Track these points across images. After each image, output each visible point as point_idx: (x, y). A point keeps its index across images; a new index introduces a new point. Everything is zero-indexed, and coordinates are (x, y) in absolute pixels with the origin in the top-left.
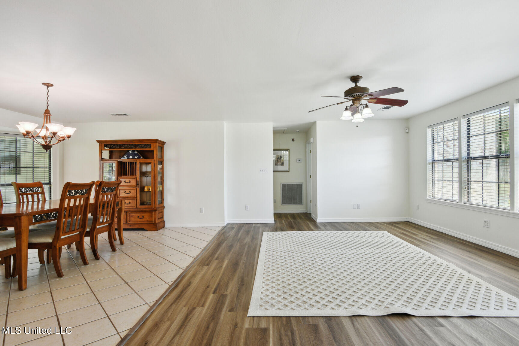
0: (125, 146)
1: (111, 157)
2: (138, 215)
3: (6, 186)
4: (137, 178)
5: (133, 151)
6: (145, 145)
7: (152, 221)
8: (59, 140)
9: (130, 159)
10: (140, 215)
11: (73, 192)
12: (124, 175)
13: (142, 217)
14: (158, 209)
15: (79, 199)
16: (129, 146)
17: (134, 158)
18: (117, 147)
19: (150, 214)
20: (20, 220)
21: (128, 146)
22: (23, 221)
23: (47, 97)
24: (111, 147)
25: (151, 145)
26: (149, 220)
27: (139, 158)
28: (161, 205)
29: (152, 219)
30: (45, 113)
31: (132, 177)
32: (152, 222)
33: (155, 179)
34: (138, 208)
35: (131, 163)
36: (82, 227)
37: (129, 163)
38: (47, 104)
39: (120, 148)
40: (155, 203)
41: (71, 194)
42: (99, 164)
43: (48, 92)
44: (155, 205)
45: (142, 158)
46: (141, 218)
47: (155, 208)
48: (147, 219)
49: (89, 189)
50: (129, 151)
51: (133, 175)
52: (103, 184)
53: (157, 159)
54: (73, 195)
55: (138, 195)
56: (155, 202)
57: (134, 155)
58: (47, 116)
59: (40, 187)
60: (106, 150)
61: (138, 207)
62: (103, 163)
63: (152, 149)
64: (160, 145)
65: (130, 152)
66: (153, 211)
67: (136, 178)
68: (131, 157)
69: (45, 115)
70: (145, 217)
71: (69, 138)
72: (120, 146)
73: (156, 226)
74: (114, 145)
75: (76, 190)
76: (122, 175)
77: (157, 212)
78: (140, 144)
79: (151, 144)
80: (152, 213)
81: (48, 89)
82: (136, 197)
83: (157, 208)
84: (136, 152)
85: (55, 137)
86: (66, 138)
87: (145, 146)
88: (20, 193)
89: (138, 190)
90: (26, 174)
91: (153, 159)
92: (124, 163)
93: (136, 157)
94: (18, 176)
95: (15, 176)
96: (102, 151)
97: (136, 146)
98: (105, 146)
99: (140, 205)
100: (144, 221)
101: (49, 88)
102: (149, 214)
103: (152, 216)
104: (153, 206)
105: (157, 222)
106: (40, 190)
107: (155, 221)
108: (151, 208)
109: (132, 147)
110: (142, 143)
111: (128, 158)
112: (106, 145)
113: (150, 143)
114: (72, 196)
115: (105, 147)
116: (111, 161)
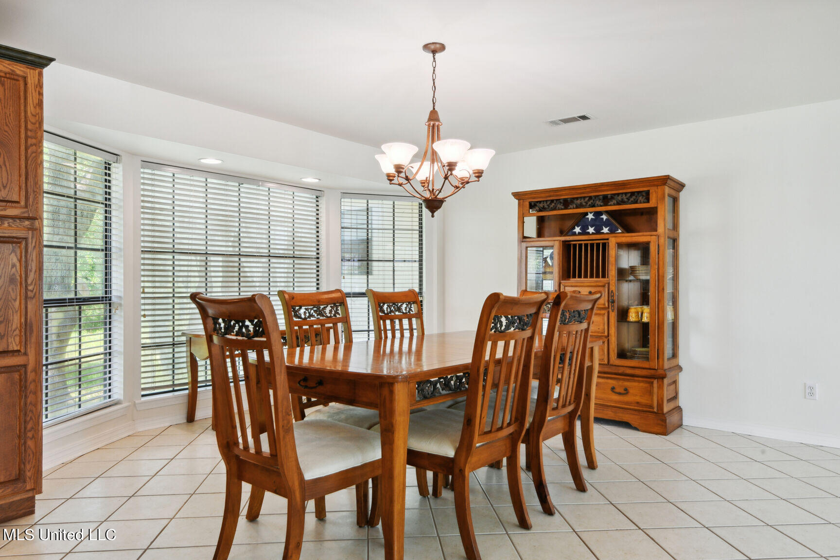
0: (579, 202)
1: (540, 234)
2: (612, 383)
3: (353, 297)
4: (609, 284)
5: (598, 214)
6: (633, 194)
7: (651, 407)
8: (457, 187)
9: (588, 233)
10: (619, 385)
11: (503, 320)
12: (574, 277)
13: (622, 391)
14: (668, 373)
15: (514, 341)
16: (589, 200)
17: (598, 231)
18: (559, 206)
19: (647, 385)
20: (392, 392)
21: (586, 203)
22: (397, 397)
23: (433, 80)
24: (546, 206)
25: (648, 193)
26: (644, 401)
27: (612, 231)
28: (673, 363)
29: (652, 399)
30: (430, 119)
31: (596, 282)
32: (653, 408)
33: (661, 288)
34: (612, 365)
35: (592, 245)
36: (516, 419)
37: (586, 245)
38: (434, 97)
39: (566, 208)
40: (661, 356)
41: (499, 326)
42: (518, 249)
43: (435, 68)
44: (660, 360)
45: (620, 231)
46: (620, 394)
47: (660, 372)
48: (638, 399)
49: (535, 313)
50: (587, 214)
51: (598, 276)
52: (564, 300)
53: (667, 231)
54: (503, 328)
55: (613, 331)
56: (661, 352)
57: (598, 224)
58: (433, 126)
59: (413, 303)
60: (532, 215)
61: (611, 362)
62: (527, 247)
63: (652, 204)
64: (673, 193)
65: (590, 216)
66: (655, 378)
67: (607, 285)
68: (591, 230)
69: (429, 125)
70: (631, 391)
71: (479, 177)
72: (566, 204)
73: (665, 421)
74: (552, 201)
75: (510, 316)
76: (570, 278)
77: (666, 381)
78: (618, 194)
79: (649, 191)
80: (652, 383)
81: (434, 59)
82: (606, 334)
83: (665, 370)
84: (604, 217)
85: (451, 174)
86: (473, 178)
87: (631, 196)
88: (380, 314)
89: (613, 316)
90: (382, 274)
91: (654, 233)
92: (575, 245)
93: (605, 230)
94: (370, 276)
95: (365, 277)
96: (523, 218)
97: (606, 200)
98: (532, 206)
99: (617, 358)
100: (627, 403)
101: (437, 55)
102: (642, 384)
103: (651, 393)
104: (654, 364)
105: (665, 410)
106: (414, 308)
107: (660, 406)
108: (650, 369)
109: (598, 203)
110: (624, 189)
111: (584, 232)
112: (533, 204)
113: (646, 189)
114: (501, 332)
115: (531, 210)
116: (543, 242)
